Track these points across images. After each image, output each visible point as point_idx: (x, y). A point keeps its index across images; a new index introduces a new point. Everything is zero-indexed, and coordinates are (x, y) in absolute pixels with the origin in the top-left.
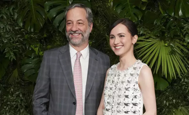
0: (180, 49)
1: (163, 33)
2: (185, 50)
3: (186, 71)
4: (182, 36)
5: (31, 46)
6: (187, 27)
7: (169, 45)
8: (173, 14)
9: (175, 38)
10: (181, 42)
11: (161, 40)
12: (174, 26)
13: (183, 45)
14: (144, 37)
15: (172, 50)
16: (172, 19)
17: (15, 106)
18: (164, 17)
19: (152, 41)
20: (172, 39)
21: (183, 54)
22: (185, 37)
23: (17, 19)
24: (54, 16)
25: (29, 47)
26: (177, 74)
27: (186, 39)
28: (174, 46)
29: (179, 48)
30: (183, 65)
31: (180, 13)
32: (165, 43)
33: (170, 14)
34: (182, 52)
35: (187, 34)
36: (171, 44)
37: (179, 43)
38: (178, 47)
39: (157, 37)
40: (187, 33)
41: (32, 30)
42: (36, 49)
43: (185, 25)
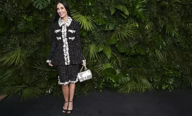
1: (84, 12)
2: (93, 20)
3: (93, 28)
4: (91, 14)
5: (22, 16)
7: (86, 18)
11: (83, 16)
13: (92, 18)
14: (75, 14)
17: (13, 44)
19: (79, 16)
20: (87, 15)
23: (15, 3)
25: (21, 16)
26: (90, 29)
29: (90, 19)
30: (92, 25)
32: (84, 16)
39: (81, 14)
40: (93, 12)
41: (23, 8)
42: (25, 17)
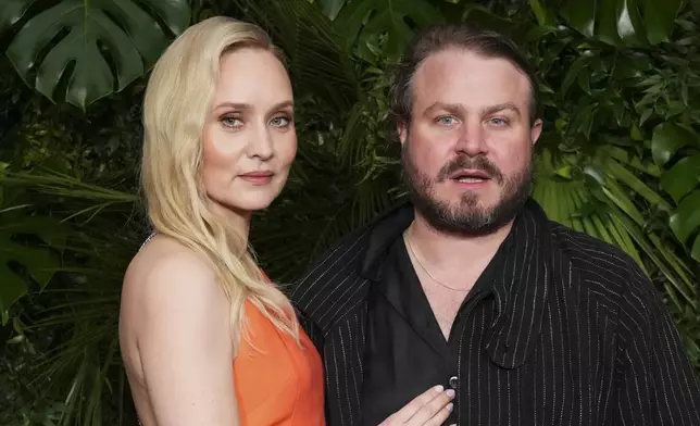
0: (632, 193)
6: (655, 90)
8: (591, 28)
9: (605, 143)
10: (636, 163)
12: (600, 85)
15: (594, 198)
16: (588, 52)
18: (552, 40)
21: (646, 217)
22: (649, 137)
24: (15, 20)
27: (654, 146)
28: (604, 180)
31: (625, 22)
33: (577, 29)
34: (640, 210)
35: (661, 125)
36: (590, 172)
37: (627, 166)
38: (619, 182)
43: (646, 82)
